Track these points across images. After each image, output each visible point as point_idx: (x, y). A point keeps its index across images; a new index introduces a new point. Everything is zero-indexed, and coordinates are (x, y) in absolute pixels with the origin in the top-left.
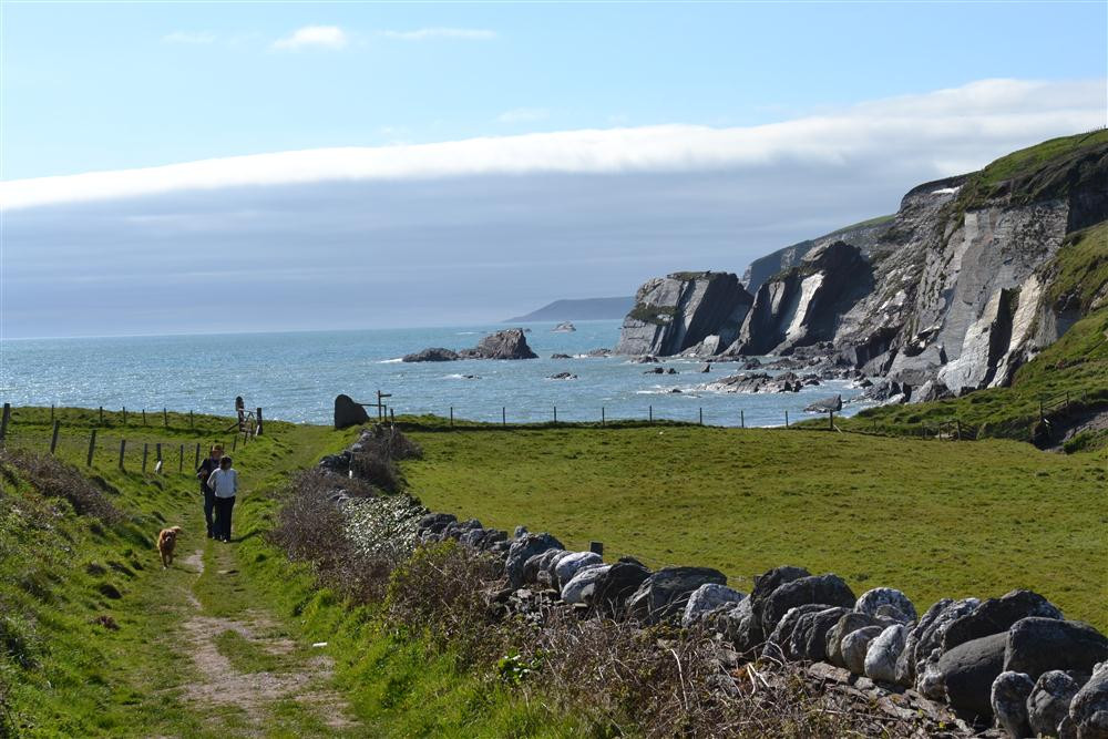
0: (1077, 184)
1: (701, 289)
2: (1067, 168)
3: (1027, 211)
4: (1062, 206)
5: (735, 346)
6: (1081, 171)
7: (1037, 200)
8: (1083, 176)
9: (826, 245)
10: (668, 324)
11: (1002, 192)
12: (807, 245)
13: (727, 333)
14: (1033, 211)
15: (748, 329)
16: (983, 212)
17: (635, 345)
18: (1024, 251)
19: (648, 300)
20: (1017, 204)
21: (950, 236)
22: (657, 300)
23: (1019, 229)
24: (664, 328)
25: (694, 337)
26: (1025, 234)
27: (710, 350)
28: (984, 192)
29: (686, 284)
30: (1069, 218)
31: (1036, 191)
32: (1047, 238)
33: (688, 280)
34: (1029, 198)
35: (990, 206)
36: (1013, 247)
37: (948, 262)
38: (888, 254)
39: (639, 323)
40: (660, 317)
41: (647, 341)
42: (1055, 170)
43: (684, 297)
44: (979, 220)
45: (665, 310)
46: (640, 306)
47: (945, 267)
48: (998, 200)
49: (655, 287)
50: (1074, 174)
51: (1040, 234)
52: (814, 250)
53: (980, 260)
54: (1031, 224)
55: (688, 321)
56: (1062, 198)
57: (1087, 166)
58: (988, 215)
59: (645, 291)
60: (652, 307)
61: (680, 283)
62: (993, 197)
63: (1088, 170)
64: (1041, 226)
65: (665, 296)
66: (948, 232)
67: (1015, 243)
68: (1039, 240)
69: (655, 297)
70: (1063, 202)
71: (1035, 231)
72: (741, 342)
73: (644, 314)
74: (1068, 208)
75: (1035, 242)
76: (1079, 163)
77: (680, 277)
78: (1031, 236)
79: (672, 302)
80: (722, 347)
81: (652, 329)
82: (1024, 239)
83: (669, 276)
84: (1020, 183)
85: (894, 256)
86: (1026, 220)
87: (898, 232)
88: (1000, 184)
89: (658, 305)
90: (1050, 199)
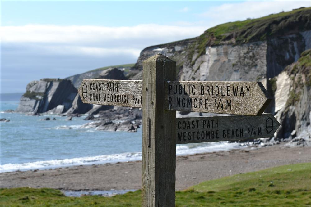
0: (270, 34)
1: (55, 86)
2: (265, 27)
3: (245, 46)
4: (263, 44)
5: (71, 110)
6: (271, 28)
7: (250, 41)
8: (273, 31)
9: (110, 69)
10: (41, 100)
11: (229, 38)
12: (102, 70)
13: (67, 104)
14: (249, 47)
15: (76, 103)
16: (220, 47)
17: (25, 108)
18: (245, 65)
19: (32, 90)
20: (239, 43)
21: (196, 60)
22: (36, 89)
23: (242, 55)
24: (39, 102)
25: (52, 106)
26: (245, 57)
27: (60, 112)
28: (219, 38)
29: (49, 84)
30: (267, 50)
31: (249, 37)
32: (256, 60)
33: (50, 82)
34: (246, 41)
35: (223, 44)
36: (239, 64)
37: (196, 72)
38: (135, 74)
39: (28, 99)
40: (37, 97)
41: (31, 107)
42: (259, 27)
43: (48, 89)
44: (217, 51)
45: (40, 94)
46: (28, 92)
47: (194, 74)
48: (227, 42)
49: (35, 84)
50: (268, 29)
51: (253, 57)
52: (105, 71)
53: (219, 70)
54: (248, 53)
55: (50, 99)
56: (263, 40)
57: (274, 26)
58: (222, 49)
59: (30, 86)
60: (33, 93)
61: (46, 83)
62: (224, 40)
63: (274, 28)
64: (253, 54)
65: (39, 88)
66: (194, 58)
67: (240, 61)
68: (252, 60)
69: (35, 88)
70: (264, 43)
71: (250, 56)
72: (73, 108)
73: (30, 95)
74: (266, 45)
75: (251, 61)
76: (270, 24)
77: (46, 80)
78: (248, 58)
79: (43, 90)
80: (65, 110)
81: (33, 102)
82: (244, 60)
83: (41, 80)
84: (240, 33)
85: (137, 75)
86: (245, 50)
87: (139, 65)
88: (228, 34)
89: (36, 92)
90: (256, 41)
